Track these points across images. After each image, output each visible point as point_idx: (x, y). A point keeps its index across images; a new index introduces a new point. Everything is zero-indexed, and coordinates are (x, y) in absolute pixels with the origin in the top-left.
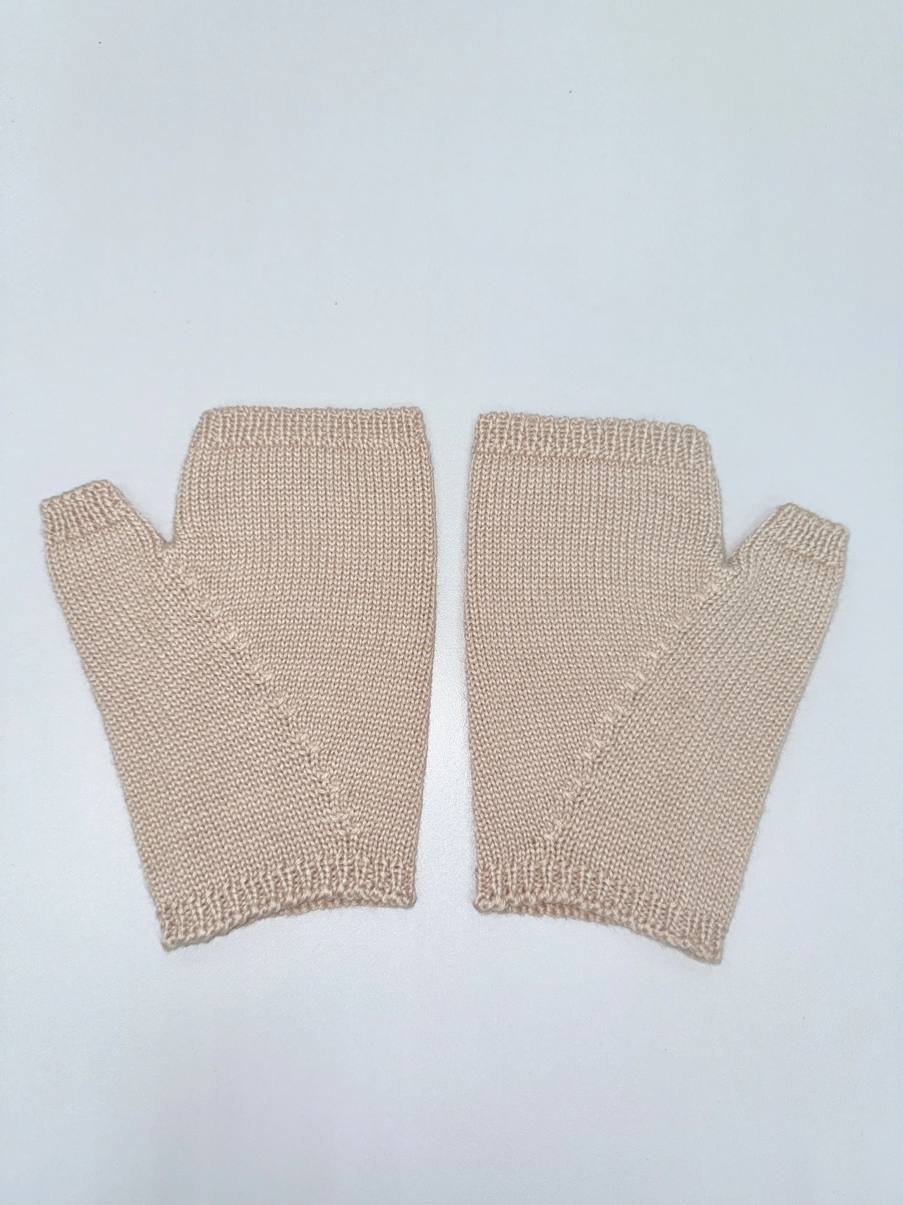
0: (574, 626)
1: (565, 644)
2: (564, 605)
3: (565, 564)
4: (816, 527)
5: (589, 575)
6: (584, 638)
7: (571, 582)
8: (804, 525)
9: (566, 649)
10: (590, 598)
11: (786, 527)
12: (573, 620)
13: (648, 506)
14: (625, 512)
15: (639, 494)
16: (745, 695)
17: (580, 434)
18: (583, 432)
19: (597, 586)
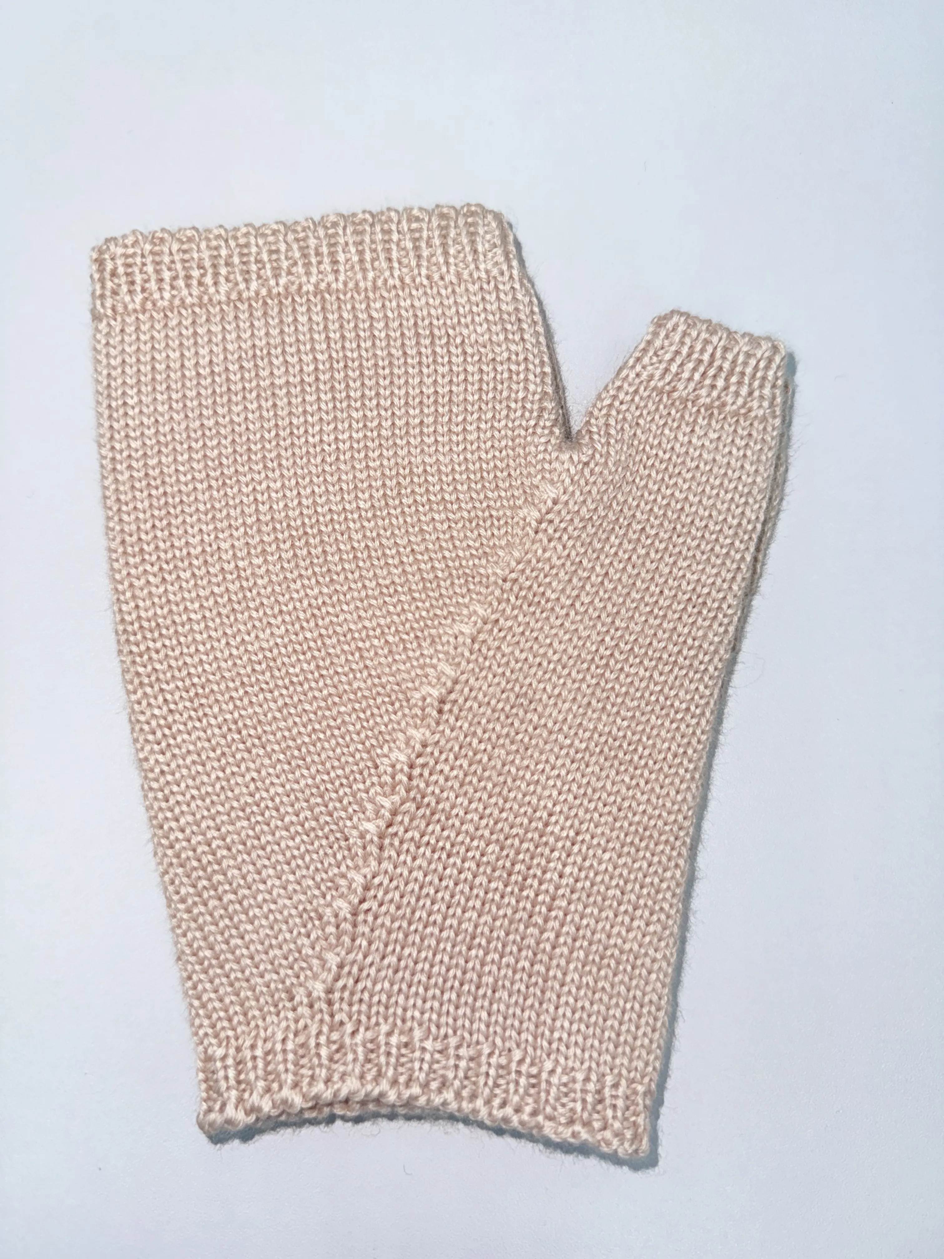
0: (320, 601)
1: (309, 635)
2: (297, 566)
3: (288, 493)
4: (726, 349)
5: (334, 508)
6: (341, 618)
7: (304, 524)
8: (703, 351)
9: (312, 644)
10: (342, 547)
11: (672, 360)
12: (316, 591)
13: (420, 363)
14: (381, 382)
15: (403, 344)
16: (633, 671)
17: (277, 251)
18: (283, 247)
19: (351, 525)
